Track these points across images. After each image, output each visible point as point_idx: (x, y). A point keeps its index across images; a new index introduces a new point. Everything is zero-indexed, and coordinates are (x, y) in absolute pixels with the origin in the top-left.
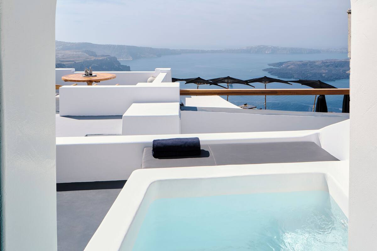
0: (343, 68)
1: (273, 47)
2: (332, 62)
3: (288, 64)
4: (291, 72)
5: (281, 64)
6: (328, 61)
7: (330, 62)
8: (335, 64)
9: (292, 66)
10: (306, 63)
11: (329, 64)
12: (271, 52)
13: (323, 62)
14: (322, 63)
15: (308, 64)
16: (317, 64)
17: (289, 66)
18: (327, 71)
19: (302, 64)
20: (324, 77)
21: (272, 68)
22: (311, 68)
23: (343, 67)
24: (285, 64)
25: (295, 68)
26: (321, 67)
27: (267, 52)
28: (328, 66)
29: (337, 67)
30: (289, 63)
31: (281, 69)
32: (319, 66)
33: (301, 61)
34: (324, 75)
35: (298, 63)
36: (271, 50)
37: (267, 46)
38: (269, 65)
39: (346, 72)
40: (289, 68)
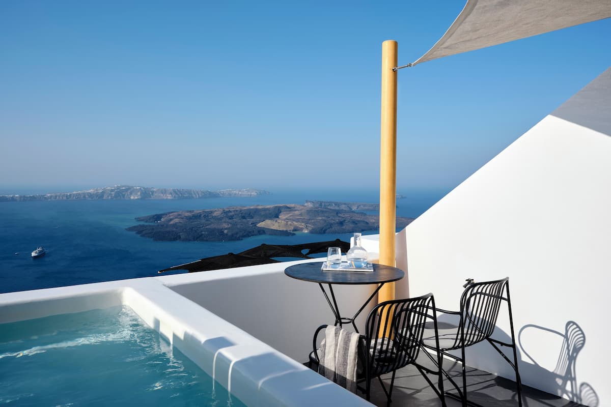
0: (252, 220)
1: (144, 188)
2: (237, 211)
3: (170, 216)
4: (175, 229)
5: (158, 217)
6: (231, 210)
7: (234, 211)
8: (242, 213)
9: (177, 220)
10: (199, 214)
11: (233, 213)
12: (139, 197)
13: (224, 212)
14: (222, 213)
15: (203, 215)
16: (215, 214)
17: (171, 220)
18: (230, 225)
19: (193, 216)
20: (227, 234)
21: (143, 226)
22: (207, 222)
23: (252, 218)
24: (164, 216)
25: (180, 223)
26: (221, 219)
27: (132, 198)
28: (231, 218)
29: (244, 217)
30: (172, 214)
31: (158, 225)
32: (219, 217)
33: (190, 212)
34: (226, 231)
35: (187, 214)
36: (139, 193)
37: (133, 187)
38: (138, 219)
39: (258, 225)
40: (172, 223)
